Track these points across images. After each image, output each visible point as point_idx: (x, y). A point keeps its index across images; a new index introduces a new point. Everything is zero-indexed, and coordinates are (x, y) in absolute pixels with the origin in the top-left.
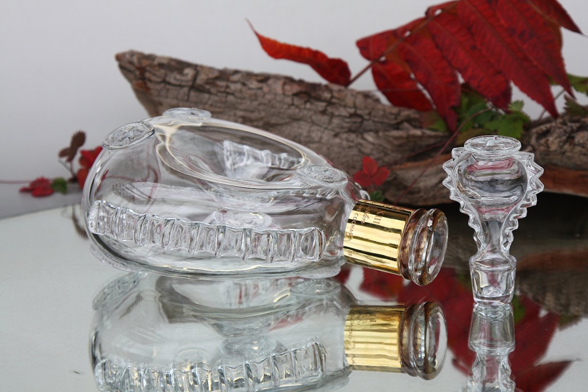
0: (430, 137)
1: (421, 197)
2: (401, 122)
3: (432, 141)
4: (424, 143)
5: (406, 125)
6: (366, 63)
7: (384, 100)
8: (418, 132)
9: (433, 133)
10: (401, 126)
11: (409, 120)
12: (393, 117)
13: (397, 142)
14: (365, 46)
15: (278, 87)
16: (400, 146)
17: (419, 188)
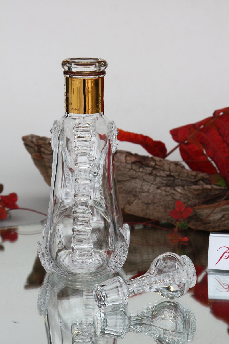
0: (216, 190)
1: (211, 226)
2: (198, 180)
3: (217, 192)
4: (213, 193)
5: (201, 182)
6: (176, 144)
7: (187, 167)
8: (209, 187)
9: (218, 188)
10: (198, 183)
11: (203, 179)
12: (193, 177)
13: (196, 193)
14: (175, 133)
15: (122, 158)
16: (198, 195)
17: (210, 220)
